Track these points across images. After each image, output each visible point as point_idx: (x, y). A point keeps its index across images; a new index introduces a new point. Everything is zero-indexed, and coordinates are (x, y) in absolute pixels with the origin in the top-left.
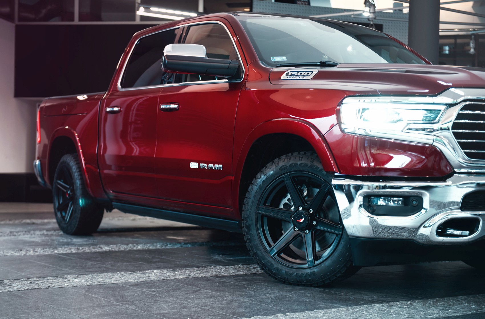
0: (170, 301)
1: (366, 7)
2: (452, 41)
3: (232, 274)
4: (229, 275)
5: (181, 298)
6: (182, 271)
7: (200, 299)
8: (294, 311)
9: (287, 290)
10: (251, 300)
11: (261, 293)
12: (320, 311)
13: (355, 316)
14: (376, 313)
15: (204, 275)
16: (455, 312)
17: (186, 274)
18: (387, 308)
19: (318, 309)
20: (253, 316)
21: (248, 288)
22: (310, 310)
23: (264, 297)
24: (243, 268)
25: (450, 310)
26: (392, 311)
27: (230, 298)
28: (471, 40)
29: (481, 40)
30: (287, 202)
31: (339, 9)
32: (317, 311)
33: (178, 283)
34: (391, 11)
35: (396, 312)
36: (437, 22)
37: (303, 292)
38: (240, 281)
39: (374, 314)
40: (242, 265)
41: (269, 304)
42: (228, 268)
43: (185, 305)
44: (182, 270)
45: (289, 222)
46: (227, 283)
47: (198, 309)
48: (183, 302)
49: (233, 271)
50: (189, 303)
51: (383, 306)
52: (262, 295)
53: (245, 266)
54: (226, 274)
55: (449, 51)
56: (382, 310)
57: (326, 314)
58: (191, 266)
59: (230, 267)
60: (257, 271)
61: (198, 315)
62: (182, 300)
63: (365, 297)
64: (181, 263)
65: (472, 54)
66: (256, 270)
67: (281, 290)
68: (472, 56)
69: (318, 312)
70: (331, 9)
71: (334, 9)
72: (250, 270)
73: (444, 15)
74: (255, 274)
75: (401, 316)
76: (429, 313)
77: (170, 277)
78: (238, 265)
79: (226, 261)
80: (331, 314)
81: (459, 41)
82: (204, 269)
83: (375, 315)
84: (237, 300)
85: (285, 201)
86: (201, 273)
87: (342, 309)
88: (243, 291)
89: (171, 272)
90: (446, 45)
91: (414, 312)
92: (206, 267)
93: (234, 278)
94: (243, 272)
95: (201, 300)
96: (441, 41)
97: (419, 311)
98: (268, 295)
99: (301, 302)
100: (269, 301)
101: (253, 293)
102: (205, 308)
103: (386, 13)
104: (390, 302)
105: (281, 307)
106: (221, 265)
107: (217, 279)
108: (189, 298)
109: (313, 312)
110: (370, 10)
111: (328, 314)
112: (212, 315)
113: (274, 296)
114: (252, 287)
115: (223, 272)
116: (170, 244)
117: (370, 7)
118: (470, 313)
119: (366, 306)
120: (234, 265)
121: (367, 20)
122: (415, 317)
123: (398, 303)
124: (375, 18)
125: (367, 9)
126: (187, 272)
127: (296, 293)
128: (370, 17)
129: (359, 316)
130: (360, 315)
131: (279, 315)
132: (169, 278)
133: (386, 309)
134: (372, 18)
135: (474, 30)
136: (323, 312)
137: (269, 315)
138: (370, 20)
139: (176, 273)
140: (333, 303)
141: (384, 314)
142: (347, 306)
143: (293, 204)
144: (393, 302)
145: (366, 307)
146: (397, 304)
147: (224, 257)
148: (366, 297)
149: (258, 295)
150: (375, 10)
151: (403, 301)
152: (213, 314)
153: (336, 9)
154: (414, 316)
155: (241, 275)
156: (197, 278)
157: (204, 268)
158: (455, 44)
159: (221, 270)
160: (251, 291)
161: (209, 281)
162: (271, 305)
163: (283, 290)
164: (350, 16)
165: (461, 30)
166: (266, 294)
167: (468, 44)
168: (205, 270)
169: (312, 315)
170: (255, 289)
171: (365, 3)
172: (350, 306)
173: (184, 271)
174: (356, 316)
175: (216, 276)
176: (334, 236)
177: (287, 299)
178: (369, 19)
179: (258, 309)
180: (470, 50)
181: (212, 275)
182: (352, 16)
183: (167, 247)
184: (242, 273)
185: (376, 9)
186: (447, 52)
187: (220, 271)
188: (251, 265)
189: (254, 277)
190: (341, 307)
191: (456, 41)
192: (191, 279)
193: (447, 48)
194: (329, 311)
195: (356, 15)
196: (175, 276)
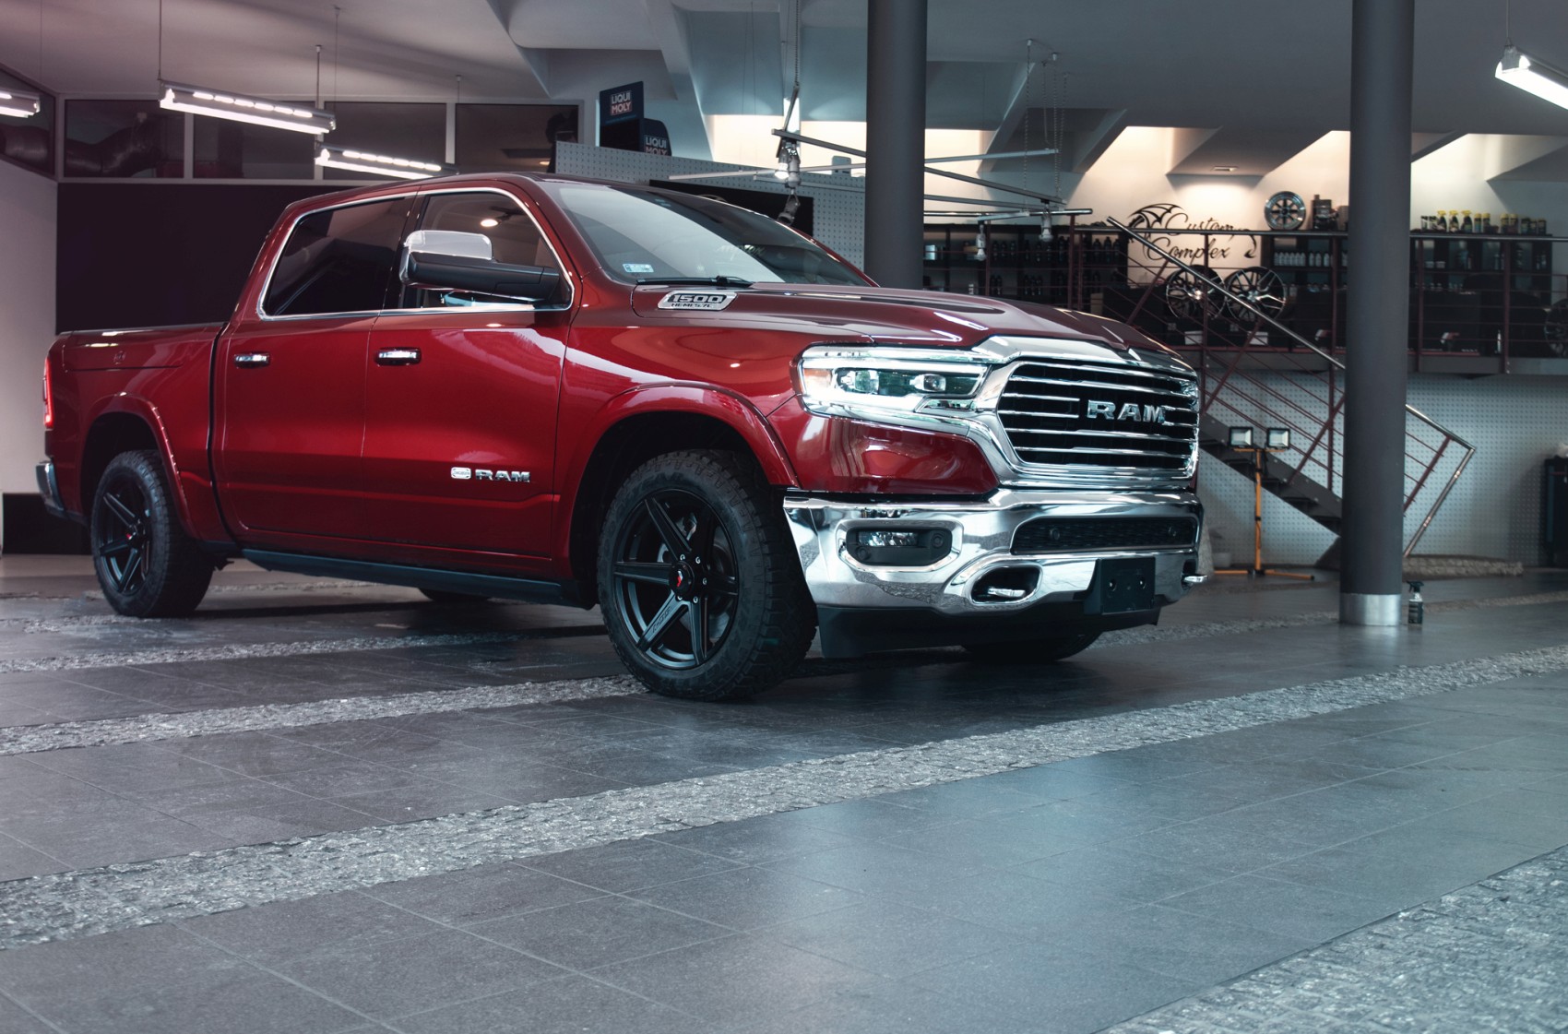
0: (371, 768)
1: (780, 161)
2: (942, 235)
3: (509, 704)
4: (503, 705)
5: (395, 762)
6: (403, 700)
7: (437, 762)
8: (641, 783)
9: (625, 735)
10: (549, 762)
11: (572, 745)
12: (696, 780)
13: (767, 789)
14: (810, 780)
15: (451, 708)
16: (968, 771)
17: (411, 706)
18: (833, 768)
19: (691, 776)
20: (552, 799)
21: (544, 733)
22: (675, 780)
23: (577, 753)
24: (534, 688)
25: (957, 767)
26: (843, 773)
27: (503, 758)
28: (979, 234)
29: (994, 236)
31: (729, 165)
32: (689, 780)
33: (393, 728)
34: (829, 173)
35: (852, 775)
36: (919, 195)
37: (659, 740)
38: (526, 720)
39: (806, 783)
40: (533, 683)
41: (587, 770)
42: (502, 691)
43: (402, 777)
44: (403, 697)
46: (500, 723)
47: (432, 786)
48: (399, 771)
49: (512, 697)
50: (413, 772)
51: (825, 763)
52: (573, 750)
53: (539, 686)
54: (498, 705)
55: (938, 253)
56: (822, 774)
57: (709, 788)
58: (424, 689)
59: (508, 687)
60: (565, 696)
61: (430, 800)
62: (397, 767)
63: (788, 746)
64: (402, 681)
65: (981, 260)
66: (560, 693)
67: (612, 736)
68: (980, 264)
69: (692, 784)
70: (713, 163)
71: (718, 164)
72: (549, 694)
73: (932, 184)
74: (559, 703)
75: (860, 784)
76: (918, 775)
77: (375, 714)
78: (523, 683)
79: (498, 675)
80: (718, 787)
81: (954, 236)
82: (451, 694)
83: (809, 785)
84: (519, 762)
86: (443, 703)
87: (740, 775)
88: (532, 742)
89: (378, 701)
90: (931, 243)
91: (886, 775)
92: (455, 690)
93: (514, 711)
94: (534, 698)
95: (440, 766)
96: (928, 235)
97: (896, 772)
98: (584, 748)
99: (656, 761)
100: (587, 762)
101: (553, 744)
102: (448, 783)
103: (820, 175)
104: (838, 754)
105: (613, 774)
106: (488, 685)
107: (476, 717)
108: (412, 762)
109: (680, 783)
110: (789, 168)
111: (713, 787)
112: (463, 800)
113: (597, 749)
114: (551, 731)
115: (491, 700)
116: (382, 642)
117: (788, 162)
118: (997, 771)
119: (790, 765)
120: (514, 683)
121: (783, 186)
122: (890, 785)
123: (853, 756)
124: (799, 184)
125: (784, 166)
126: (412, 703)
127: (645, 742)
128: (790, 179)
129: (777, 789)
130: (778, 786)
131: (608, 793)
132: (372, 717)
133: (830, 770)
134: (793, 182)
135: (984, 214)
136: (701, 783)
137: (587, 795)
138: (790, 185)
139: (390, 703)
140: (721, 761)
141: (826, 781)
142: (751, 766)
144: (845, 754)
145: (791, 768)
146: (852, 759)
147: (494, 665)
148: (790, 745)
149: (564, 750)
150: (798, 168)
151: (863, 751)
152: (464, 796)
153: (723, 164)
154: (888, 783)
155: (530, 706)
156: (433, 716)
157: (450, 692)
158: (948, 240)
159: (487, 695)
160: (548, 740)
161: (459, 721)
162: (591, 771)
163: (617, 736)
164: (751, 177)
165: (960, 214)
166: (581, 746)
167: (973, 243)
168: (454, 697)
169: (677, 790)
170: (558, 736)
171: (778, 155)
172: (756, 767)
173: (406, 699)
174: (770, 789)
175: (477, 710)
177: (626, 756)
178: (786, 185)
179: (562, 781)
180: (976, 253)
181: (466, 707)
182: (755, 178)
183: (375, 647)
184: (532, 701)
185: (801, 166)
186: (933, 256)
187: (484, 697)
188: (551, 683)
189: (557, 710)
190: (739, 771)
191: (948, 237)
192: (422, 716)
193: (933, 248)
194: (714, 780)
195: (761, 176)
196: (387, 711)
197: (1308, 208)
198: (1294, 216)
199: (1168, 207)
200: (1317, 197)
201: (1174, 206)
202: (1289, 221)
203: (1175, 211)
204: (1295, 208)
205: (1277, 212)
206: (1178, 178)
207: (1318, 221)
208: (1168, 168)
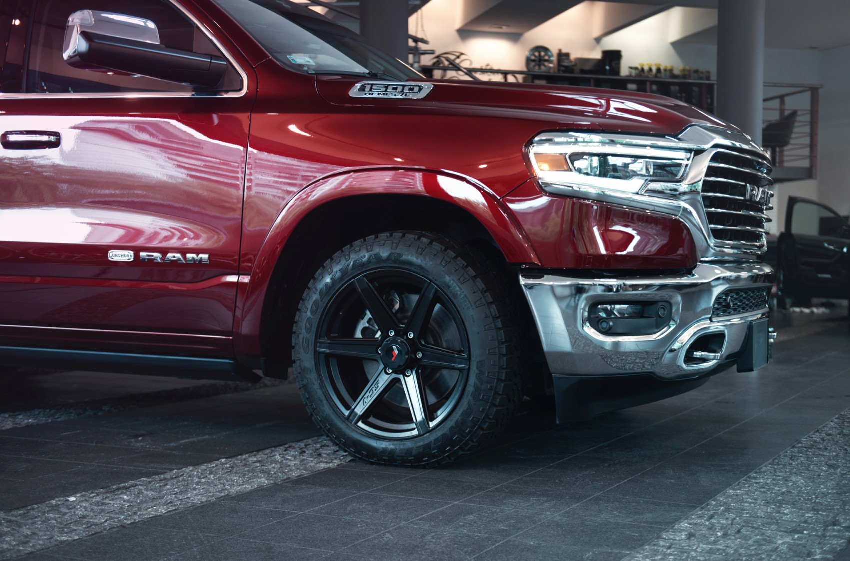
30: (367, 325)
45: (377, 361)
85: (363, 324)
143: (377, 328)
176: (456, 374)
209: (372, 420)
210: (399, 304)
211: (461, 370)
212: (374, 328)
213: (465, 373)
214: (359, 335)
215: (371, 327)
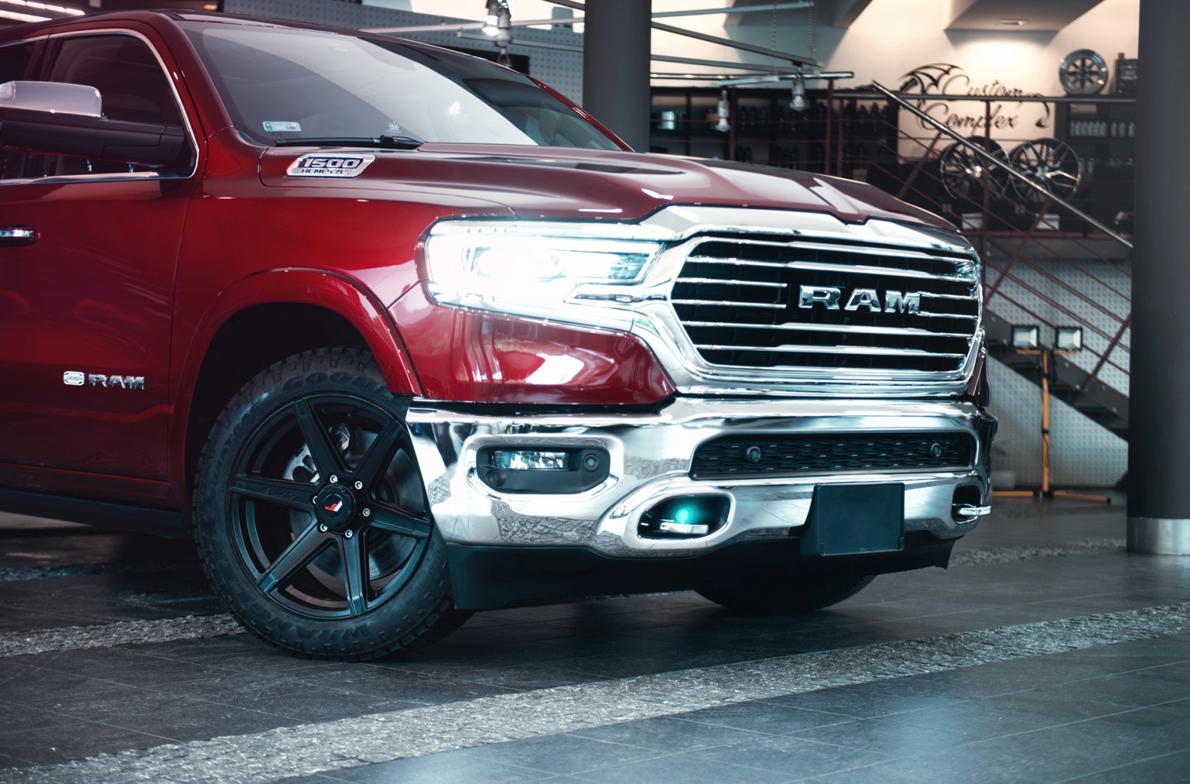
0: (8, 709)
1: (489, 14)
2: (681, 100)
3: (168, 639)
4: (160, 640)
5: (37, 702)
6: (44, 636)
7: (84, 700)
8: (315, 719)
9: (300, 670)
10: (213, 699)
11: (238, 681)
12: (376, 716)
13: (454, 724)
14: (503, 716)
15: (99, 644)
16: (677, 705)
17: (53, 642)
18: (529, 703)
19: (372, 712)
20: (215, 737)
21: (207, 670)
22: (353, 715)
23: (245, 689)
24: (196, 622)
25: (665, 702)
26: (539, 708)
27: (160, 696)
28: (721, 99)
29: (742, 101)
30: (302, 464)
31: (430, 17)
32: (370, 716)
33: (32, 666)
34: (548, 27)
35: (549, 710)
36: (645, 55)
37: (338, 675)
38: (186, 655)
39: (498, 719)
40: (195, 616)
41: (256, 707)
42: (159, 625)
43: (45, 717)
44: (44, 633)
45: (308, 512)
46: (156, 659)
47: (79, 725)
48: (41, 710)
49: (171, 631)
50: (57, 711)
51: (521, 698)
52: (240, 686)
53: (202, 619)
54: (152, 640)
55: (676, 122)
56: (516, 709)
57: (390, 724)
58: (67, 624)
59: (165, 621)
60: (231, 630)
61: (77, 739)
62: (39, 707)
63: (481, 681)
64: (41, 616)
65: (723, 130)
66: (227, 626)
67: (285, 672)
68: (724, 135)
69: (372, 720)
70: (411, 14)
71: (417, 15)
72: (213, 628)
73: (660, 42)
74: (225, 637)
75: (558, 718)
76: (621, 710)
77: (10, 651)
78: (184, 616)
79: (155, 608)
80: (400, 724)
81: (696, 101)
82: (99, 629)
83: (501, 720)
84: (179, 700)
85: (298, 462)
86: (90, 639)
87: (426, 710)
88: (193, 679)
89: (14, 638)
90: (668, 109)
91: (587, 710)
92: (104, 624)
93: (172, 647)
94: (196, 632)
95: (88, 704)
96: (659, 100)
97: (598, 707)
98: (253, 685)
99: (333, 697)
100: (256, 699)
101: (217, 681)
102: (97, 722)
103: (537, 30)
104: (537, 688)
105: (285, 711)
106: (143, 619)
107: (130, 652)
108: (56, 701)
109: (359, 719)
110: (498, 23)
111: (395, 723)
112: (114, 739)
113: (267, 686)
114: (215, 667)
115: (146, 635)
116: (15, 572)
117: (499, 16)
118: (708, 706)
119: (481, 699)
120: (174, 617)
121: (492, 44)
122: (590, 720)
123: (553, 690)
124: (510, 42)
125: (493, 19)
126: (55, 638)
127: (322, 677)
128: (500, 37)
129: (465, 725)
130: (466, 722)
131: (278, 730)
132: (8, 655)
133: (525, 705)
134: (503, 41)
135: (727, 78)
136: (383, 719)
137: (255, 733)
138: (500, 44)
139: (28, 640)
140: (406, 697)
141: (521, 716)
142: (439, 701)
143: (315, 469)
144: (543, 688)
145: (483, 703)
146: (550, 694)
147: (150, 597)
148: (483, 680)
149: (230, 686)
150: (509, 22)
151: (564, 685)
152: (116, 735)
153: (423, 16)
154: (587, 718)
155: (191, 641)
156: (79, 652)
157: (98, 626)
158: (688, 106)
159: (141, 630)
160: (212, 676)
161: (110, 658)
162: (260, 708)
163: (290, 672)
164: (454, 33)
165: (699, 77)
166: (249, 682)
167: (715, 109)
168: (102, 632)
169: (355, 727)
170: (223, 672)
171: (488, 6)
172: (445, 702)
173: (47, 634)
174: (458, 725)
175: (130, 645)
176: (412, 542)
177: (299, 693)
178: (496, 43)
179: (228, 719)
180: (718, 123)
181: (117, 643)
182: (459, 35)
183: (7, 579)
184: (193, 635)
185: (512, 20)
186: (670, 126)
187: (139, 632)
188: (216, 616)
189: (223, 644)
190: (425, 706)
191: (689, 101)
192: (66, 653)
193: (670, 115)
194: (396, 715)
195: (468, 31)
196: (24, 647)
197: (1110, 68)
198: (1094, 78)
199: (946, 68)
200: (1121, 55)
201: (953, 67)
202: (1088, 84)
203: (953, 72)
204: (1095, 68)
205: (1073, 74)
206: (957, 34)
207: (1122, 84)
208: (946, 20)
209: (291, 589)
210: (348, 441)
211: (418, 539)
212: (310, 470)
213: (423, 543)
214: (289, 476)
215: (306, 467)
